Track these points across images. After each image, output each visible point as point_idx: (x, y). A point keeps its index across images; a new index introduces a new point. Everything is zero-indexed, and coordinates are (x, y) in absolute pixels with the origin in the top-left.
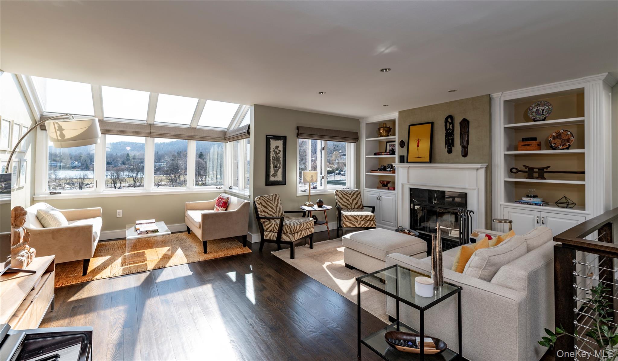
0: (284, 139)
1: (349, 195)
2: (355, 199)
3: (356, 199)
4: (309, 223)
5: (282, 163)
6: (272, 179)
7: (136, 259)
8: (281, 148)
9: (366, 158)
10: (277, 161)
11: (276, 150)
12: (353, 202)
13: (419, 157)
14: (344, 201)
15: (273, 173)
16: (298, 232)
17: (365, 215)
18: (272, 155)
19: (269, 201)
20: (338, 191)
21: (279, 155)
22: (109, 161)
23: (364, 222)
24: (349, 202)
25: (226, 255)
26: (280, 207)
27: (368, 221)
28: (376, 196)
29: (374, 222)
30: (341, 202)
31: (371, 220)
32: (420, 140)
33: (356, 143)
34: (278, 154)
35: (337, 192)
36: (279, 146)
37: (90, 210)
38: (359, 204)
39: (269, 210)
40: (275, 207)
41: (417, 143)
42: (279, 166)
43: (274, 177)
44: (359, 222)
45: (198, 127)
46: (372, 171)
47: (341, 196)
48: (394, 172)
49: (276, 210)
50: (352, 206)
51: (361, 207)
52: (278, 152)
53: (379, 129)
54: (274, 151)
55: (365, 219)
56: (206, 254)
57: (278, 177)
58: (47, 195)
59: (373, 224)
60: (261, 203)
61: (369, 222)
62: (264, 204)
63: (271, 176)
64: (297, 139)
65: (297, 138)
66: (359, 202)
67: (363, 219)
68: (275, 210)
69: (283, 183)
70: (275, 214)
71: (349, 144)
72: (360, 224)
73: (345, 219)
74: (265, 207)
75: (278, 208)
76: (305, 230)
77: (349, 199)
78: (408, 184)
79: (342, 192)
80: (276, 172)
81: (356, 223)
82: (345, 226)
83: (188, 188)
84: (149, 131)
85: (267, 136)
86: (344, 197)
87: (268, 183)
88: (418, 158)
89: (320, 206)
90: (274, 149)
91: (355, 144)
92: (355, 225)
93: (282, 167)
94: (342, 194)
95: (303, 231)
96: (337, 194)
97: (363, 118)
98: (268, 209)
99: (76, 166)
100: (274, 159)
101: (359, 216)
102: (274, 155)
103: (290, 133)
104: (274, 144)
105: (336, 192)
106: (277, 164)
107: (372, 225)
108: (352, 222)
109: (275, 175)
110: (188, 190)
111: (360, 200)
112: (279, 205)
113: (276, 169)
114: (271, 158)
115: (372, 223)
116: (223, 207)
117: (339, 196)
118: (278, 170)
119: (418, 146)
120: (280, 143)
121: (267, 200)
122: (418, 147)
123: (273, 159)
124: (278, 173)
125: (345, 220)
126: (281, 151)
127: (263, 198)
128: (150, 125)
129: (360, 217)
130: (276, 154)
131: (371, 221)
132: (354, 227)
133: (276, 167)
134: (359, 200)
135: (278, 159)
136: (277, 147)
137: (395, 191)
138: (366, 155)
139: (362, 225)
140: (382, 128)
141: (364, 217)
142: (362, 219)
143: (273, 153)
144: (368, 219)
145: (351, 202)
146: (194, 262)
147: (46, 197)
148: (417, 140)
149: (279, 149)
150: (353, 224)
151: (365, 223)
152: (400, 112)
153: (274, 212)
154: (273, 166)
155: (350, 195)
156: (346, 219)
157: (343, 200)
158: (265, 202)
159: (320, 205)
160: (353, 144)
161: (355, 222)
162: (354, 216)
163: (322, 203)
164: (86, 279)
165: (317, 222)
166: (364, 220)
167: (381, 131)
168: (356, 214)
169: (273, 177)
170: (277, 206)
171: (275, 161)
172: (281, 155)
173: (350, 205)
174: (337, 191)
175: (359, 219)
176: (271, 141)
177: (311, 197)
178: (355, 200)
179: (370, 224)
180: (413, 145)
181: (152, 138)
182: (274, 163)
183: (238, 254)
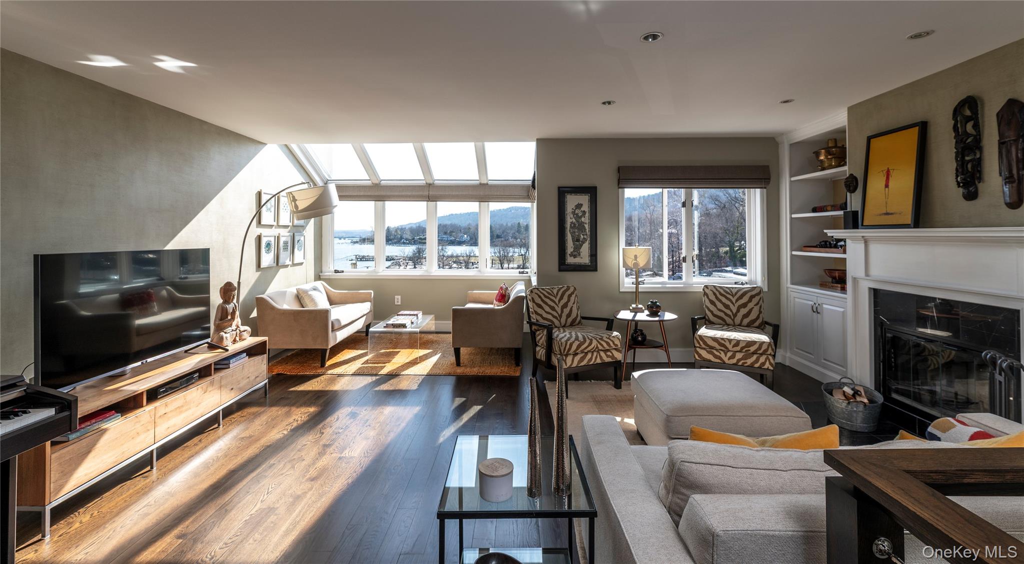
0: (591, 191)
1: (731, 297)
2: (744, 305)
3: (746, 306)
4: (605, 341)
5: (588, 233)
6: (570, 260)
7: (382, 359)
8: (586, 208)
9: (791, 219)
10: (579, 229)
11: (576, 212)
12: (738, 311)
13: (887, 214)
14: (719, 307)
15: (572, 250)
16: (575, 354)
17: (748, 340)
18: (570, 220)
19: (550, 296)
20: (708, 288)
21: (583, 219)
22: (499, 234)
23: (743, 354)
24: (729, 311)
25: (480, 373)
26: (571, 308)
27: (754, 353)
28: (811, 303)
29: (767, 358)
30: (712, 309)
31: (760, 352)
32: (891, 171)
33: (765, 188)
34: (581, 217)
35: (706, 290)
36: (582, 205)
37: (361, 293)
38: (753, 316)
39: (546, 312)
40: (560, 308)
41: (885, 177)
42: (584, 238)
43: (575, 257)
44: (729, 354)
45: (490, 183)
46: (805, 247)
47: (713, 298)
48: (845, 252)
49: (562, 312)
50: (735, 320)
51: (757, 324)
52: (580, 215)
53: (817, 154)
54: (574, 213)
55: (746, 349)
56: (458, 367)
57: (582, 258)
58: (330, 274)
59: (766, 361)
60: (533, 298)
61: (755, 357)
62: (539, 301)
63: (568, 256)
64: (620, 190)
65: (619, 188)
66: (753, 312)
67: (742, 348)
68: (560, 313)
69: (592, 267)
70: (557, 318)
71: (752, 191)
72: (732, 357)
73: (699, 343)
74: (539, 306)
75: (566, 311)
76: (595, 354)
77: (731, 305)
78: (867, 278)
79: (717, 290)
80: (577, 248)
81: (722, 355)
82: (699, 357)
83: (480, 271)
84: (427, 193)
85: (559, 188)
86: (720, 301)
87: (563, 266)
88: (886, 216)
89: (653, 313)
90: (573, 209)
91: (765, 190)
92: (720, 358)
93: (589, 239)
94: (715, 294)
95: (589, 355)
96: (705, 293)
97: (782, 134)
98: (544, 310)
99: (465, 241)
100: (573, 226)
101: (730, 341)
102: (574, 221)
103: (603, 180)
104: (572, 201)
105: (703, 290)
106: (579, 236)
107: (764, 364)
108: (713, 350)
109: (576, 253)
110: (479, 274)
111: (756, 309)
112: (570, 304)
113: (578, 243)
114: (568, 225)
115: (762, 359)
116: (500, 302)
117: (708, 297)
118: (581, 246)
119: (887, 186)
120: (584, 200)
121: (544, 295)
122: (887, 189)
123: (571, 227)
124: (581, 250)
125: (698, 346)
126: (587, 213)
127: (539, 290)
128: (430, 184)
129: (733, 343)
130: (578, 217)
131: (762, 354)
132: (720, 361)
133: (578, 240)
134: (754, 309)
135: (581, 227)
136: (579, 206)
137: (846, 294)
138: (791, 213)
139: (739, 360)
140: (823, 151)
141: (742, 345)
142: (738, 348)
143: (572, 216)
144: (752, 349)
145: (734, 311)
146: (437, 374)
147: (329, 275)
148: (885, 172)
149: (582, 209)
150: (716, 356)
151: (745, 357)
152: (850, 109)
153: (557, 315)
154: (573, 239)
155: (733, 296)
156: (701, 343)
157: (715, 305)
158: (540, 297)
159: (654, 310)
160: (758, 191)
161: (721, 351)
162: (720, 340)
163: (658, 307)
164: (320, 371)
165: (645, 343)
166: (744, 351)
167: (822, 158)
168: (725, 337)
169: (573, 257)
170: (565, 305)
171: (576, 230)
172: (586, 220)
173: (730, 318)
174: (706, 287)
175: (730, 347)
176: (568, 196)
177: (639, 296)
178: (744, 307)
179: (757, 360)
180: (876, 184)
181: (432, 202)
182: (573, 234)
183: (498, 374)
